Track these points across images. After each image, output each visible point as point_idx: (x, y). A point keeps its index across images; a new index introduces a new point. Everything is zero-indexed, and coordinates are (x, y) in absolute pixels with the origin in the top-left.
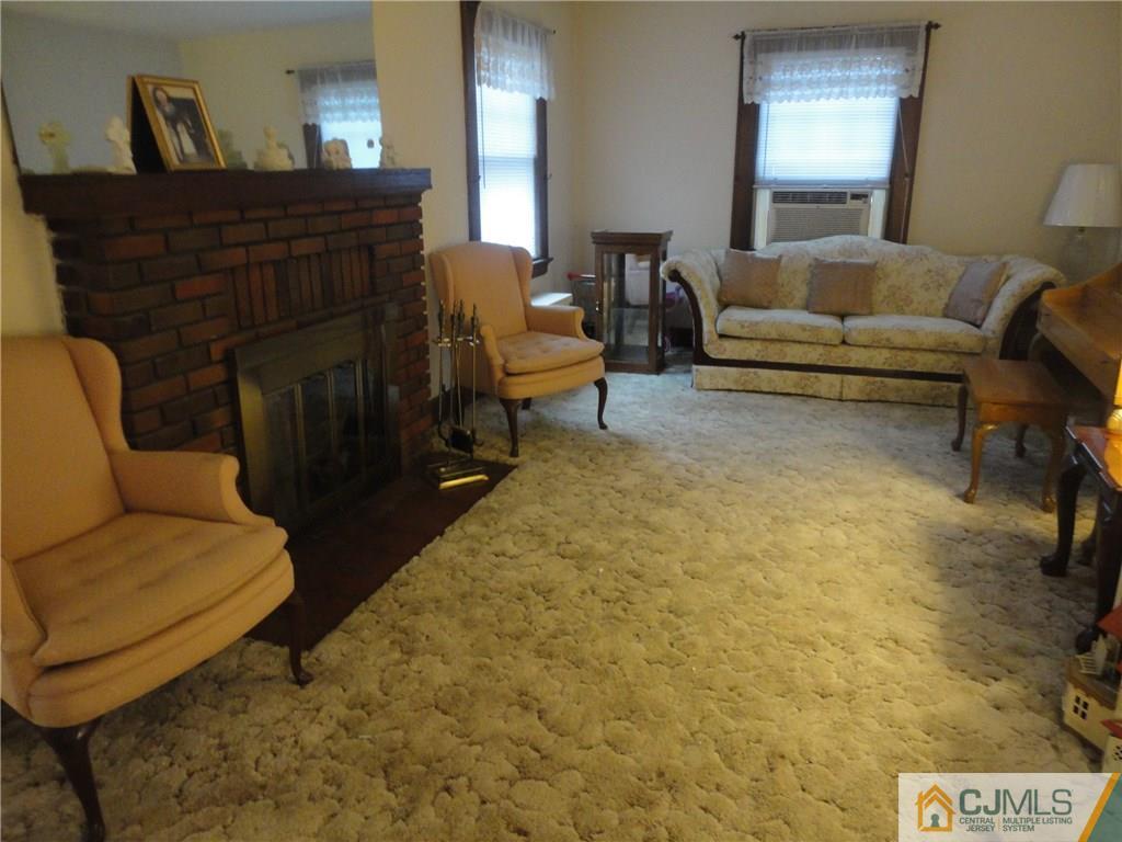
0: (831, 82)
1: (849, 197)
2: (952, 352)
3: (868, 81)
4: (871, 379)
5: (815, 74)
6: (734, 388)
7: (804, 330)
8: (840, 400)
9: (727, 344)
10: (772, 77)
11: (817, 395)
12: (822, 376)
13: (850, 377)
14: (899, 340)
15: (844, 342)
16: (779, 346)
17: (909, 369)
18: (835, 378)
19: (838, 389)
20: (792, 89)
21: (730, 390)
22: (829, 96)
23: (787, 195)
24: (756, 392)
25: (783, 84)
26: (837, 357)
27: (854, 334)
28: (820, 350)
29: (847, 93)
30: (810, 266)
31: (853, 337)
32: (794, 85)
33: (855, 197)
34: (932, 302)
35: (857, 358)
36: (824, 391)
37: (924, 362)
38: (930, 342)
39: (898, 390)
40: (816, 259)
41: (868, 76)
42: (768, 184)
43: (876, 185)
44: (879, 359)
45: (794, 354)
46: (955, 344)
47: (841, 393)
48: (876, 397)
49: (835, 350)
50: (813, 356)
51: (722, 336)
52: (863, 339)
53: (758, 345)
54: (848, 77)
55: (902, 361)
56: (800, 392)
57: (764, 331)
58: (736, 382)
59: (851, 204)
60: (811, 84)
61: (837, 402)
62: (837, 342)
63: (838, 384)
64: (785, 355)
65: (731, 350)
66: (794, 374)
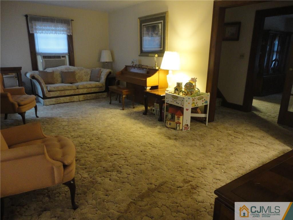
0: (52, 30)
1: (61, 57)
2: (98, 87)
3: (60, 31)
4: (84, 95)
5: (48, 28)
6: (55, 103)
7: (69, 87)
8: (79, 101)
9: (51, 93)
10: (37, 27)
11: (74, 101)
12: (74, 97)
13: (80, 96)
14: (88, 86)
15: (77, 89)
16: (63, 91)
17: (91, 92)
18: (77, 97)
19: (78, 99)
20: (43, 31)
21: (54, 104)
22: (52, 33)
23: (46, 57)
24: (60, 103)
25: (40, 30)
26: (77, 92)
27: (79, 86)
28: (73, 91)
29: (56, 33)
30: (60, 73)
31: (80, 87)
32: (43, 30)
33: (63, 57)
34: (87, 78)
35: (81, 91)
36: (75, 100)
37: (93, 90)
38: (94, 86)
39: (90, 96)
40: (61, 71)
41: (61, 29)
42: (40, 54)
43: (66, 54)
44: (85, 91)
45: (68, 93)
46: (98, 85)
47: (79, 100)
48: (86, 99)
49: (76, 90)
50: (72, 92)
51: (49, 91)
52: (81, 87)
53: (59, 92)
54: (56, 29)
55: (89, 91)
56: (70, 101)
57: (60, 88)
58: (55, 102)
59: (62, 58)
60: (47, 30)
61: (79, 102)
62: (76, 89)
63: (78, 98)
64: (66, 93)
65: (52, 94)
66: (68, 98)
